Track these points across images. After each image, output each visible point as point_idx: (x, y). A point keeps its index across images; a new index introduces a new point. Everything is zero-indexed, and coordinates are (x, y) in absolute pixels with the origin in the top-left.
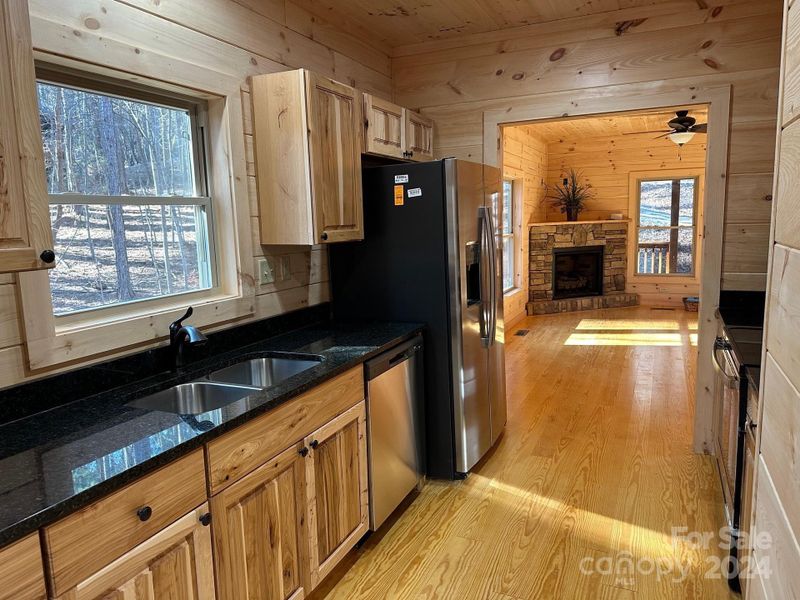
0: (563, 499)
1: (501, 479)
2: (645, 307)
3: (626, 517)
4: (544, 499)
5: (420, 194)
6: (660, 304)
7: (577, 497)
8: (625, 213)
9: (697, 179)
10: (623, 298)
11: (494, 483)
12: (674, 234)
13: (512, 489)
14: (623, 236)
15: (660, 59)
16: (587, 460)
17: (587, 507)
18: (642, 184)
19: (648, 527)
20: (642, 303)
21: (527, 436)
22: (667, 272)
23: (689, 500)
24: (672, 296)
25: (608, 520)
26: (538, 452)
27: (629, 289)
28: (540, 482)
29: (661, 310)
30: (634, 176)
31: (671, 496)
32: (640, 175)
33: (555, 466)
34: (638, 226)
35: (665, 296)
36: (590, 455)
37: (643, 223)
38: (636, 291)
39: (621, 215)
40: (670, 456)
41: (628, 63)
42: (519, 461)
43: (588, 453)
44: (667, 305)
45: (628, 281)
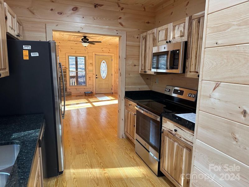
0: (99, 167)
1: (74, 168)
2: (74, 96)
3: (120, 166)
4: (93, 169)
5: (38, 55)
6: (78, 95)
7: (102, 164)
8: (65, 66)
9: (85, 57)
10: (67, 93)
11: (72, 171)
12: (77, 73)
13: (81, 171)
14: (65, 74)
15: (108, 19)
16: (95, 151)
17: (107, 167)
18: (70, 57)
19: (127, 166)
20: (72, 95)
21: (70, 148)
22: (76, 85)
23: (130, 153)
24: (81, 92)
25: (116, 169)
26: (78, 153)
27: (68, 90)
28: (87, 163)
29: (79, 96)
30: (67, 55)
31: (125, 154)
32: (69, 54)
33: (87, 156)
34: (69, 70)
35: (79, 92)
36: (95, 148)
37: (70, 70)
38: (70, 91)
39: (64, 67)
40: (115, 141)
41: (98, 18)
42: (74, 159)
43: (94, 148)
44: (80, 95)
45: (68, 88)
